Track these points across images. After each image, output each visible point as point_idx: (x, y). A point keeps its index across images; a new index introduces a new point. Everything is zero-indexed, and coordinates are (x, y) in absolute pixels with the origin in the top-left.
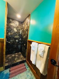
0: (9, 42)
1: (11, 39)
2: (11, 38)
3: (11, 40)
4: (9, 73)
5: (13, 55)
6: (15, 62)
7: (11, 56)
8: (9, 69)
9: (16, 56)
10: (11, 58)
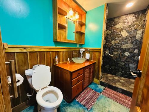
0: (112, 56)
1: (115, 50)
2: (115, 48)
3: (116, 53)
4: (102, 90)
5: (117, 78)
6: (113, 85)
7: (113, 77)
8: (104, 87)
9: (121, 81)
10: (111, 79)
